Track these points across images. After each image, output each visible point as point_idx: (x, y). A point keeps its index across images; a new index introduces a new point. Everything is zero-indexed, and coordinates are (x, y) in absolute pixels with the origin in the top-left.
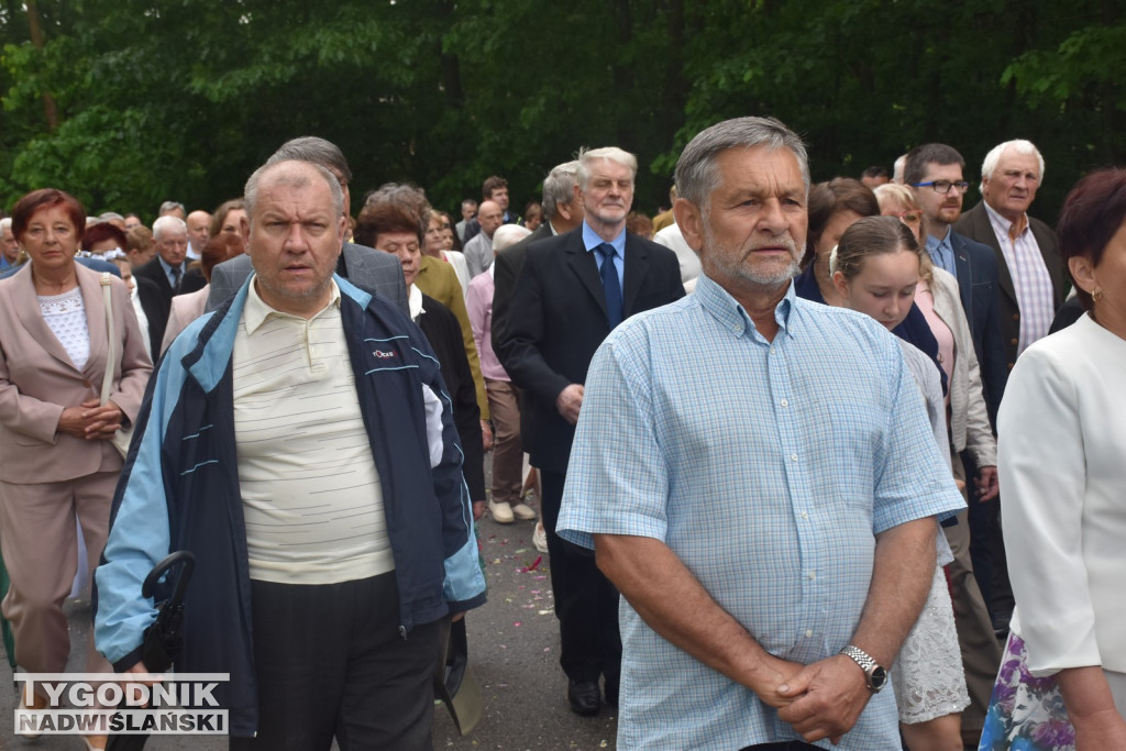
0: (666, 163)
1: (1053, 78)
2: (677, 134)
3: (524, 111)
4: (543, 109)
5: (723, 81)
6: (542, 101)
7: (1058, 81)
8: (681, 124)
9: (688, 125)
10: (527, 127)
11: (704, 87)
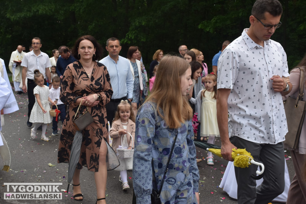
0: (124, 41)
1: (209, 27)
2: (127, 34)
3: (89, 26)
4: (94, 26)
5: (137, 23)
6: (94, 24)
7: (211, 28)
8: (128, 32)
9: (129, 32)
10: (90, 30)
11: (133, 24)
